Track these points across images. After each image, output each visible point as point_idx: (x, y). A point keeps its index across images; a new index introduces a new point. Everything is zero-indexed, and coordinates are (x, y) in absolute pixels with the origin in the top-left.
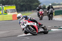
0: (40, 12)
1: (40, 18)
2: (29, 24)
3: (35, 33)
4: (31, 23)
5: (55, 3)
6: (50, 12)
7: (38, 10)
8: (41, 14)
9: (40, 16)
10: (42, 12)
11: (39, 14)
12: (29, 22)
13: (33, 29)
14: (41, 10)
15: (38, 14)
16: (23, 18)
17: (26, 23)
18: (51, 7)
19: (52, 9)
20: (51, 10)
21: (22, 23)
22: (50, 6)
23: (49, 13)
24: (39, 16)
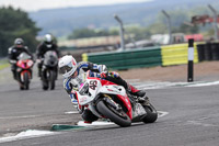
0: (20, 63)
1: (22, 83)
2: (104, 89)
3: (125, 118)
4: (111, 87)
5: (91, 27)
6: (45, 62)
7: (14, 56)
8: (23, 70)
9: (22, 77)
10: (25, 64)
11: (19, 70)
12: (103, 84)
13: (117, 105)
14: (22, 55)
15: (14, 71)
16: (78, 70)
17: (94, 87)
18: (49, 46)
19: (54, 54)
20: (51, 56)
21: (81, 88)
22: (47, 43)
23: (44, 67)
24: (16, 75)
